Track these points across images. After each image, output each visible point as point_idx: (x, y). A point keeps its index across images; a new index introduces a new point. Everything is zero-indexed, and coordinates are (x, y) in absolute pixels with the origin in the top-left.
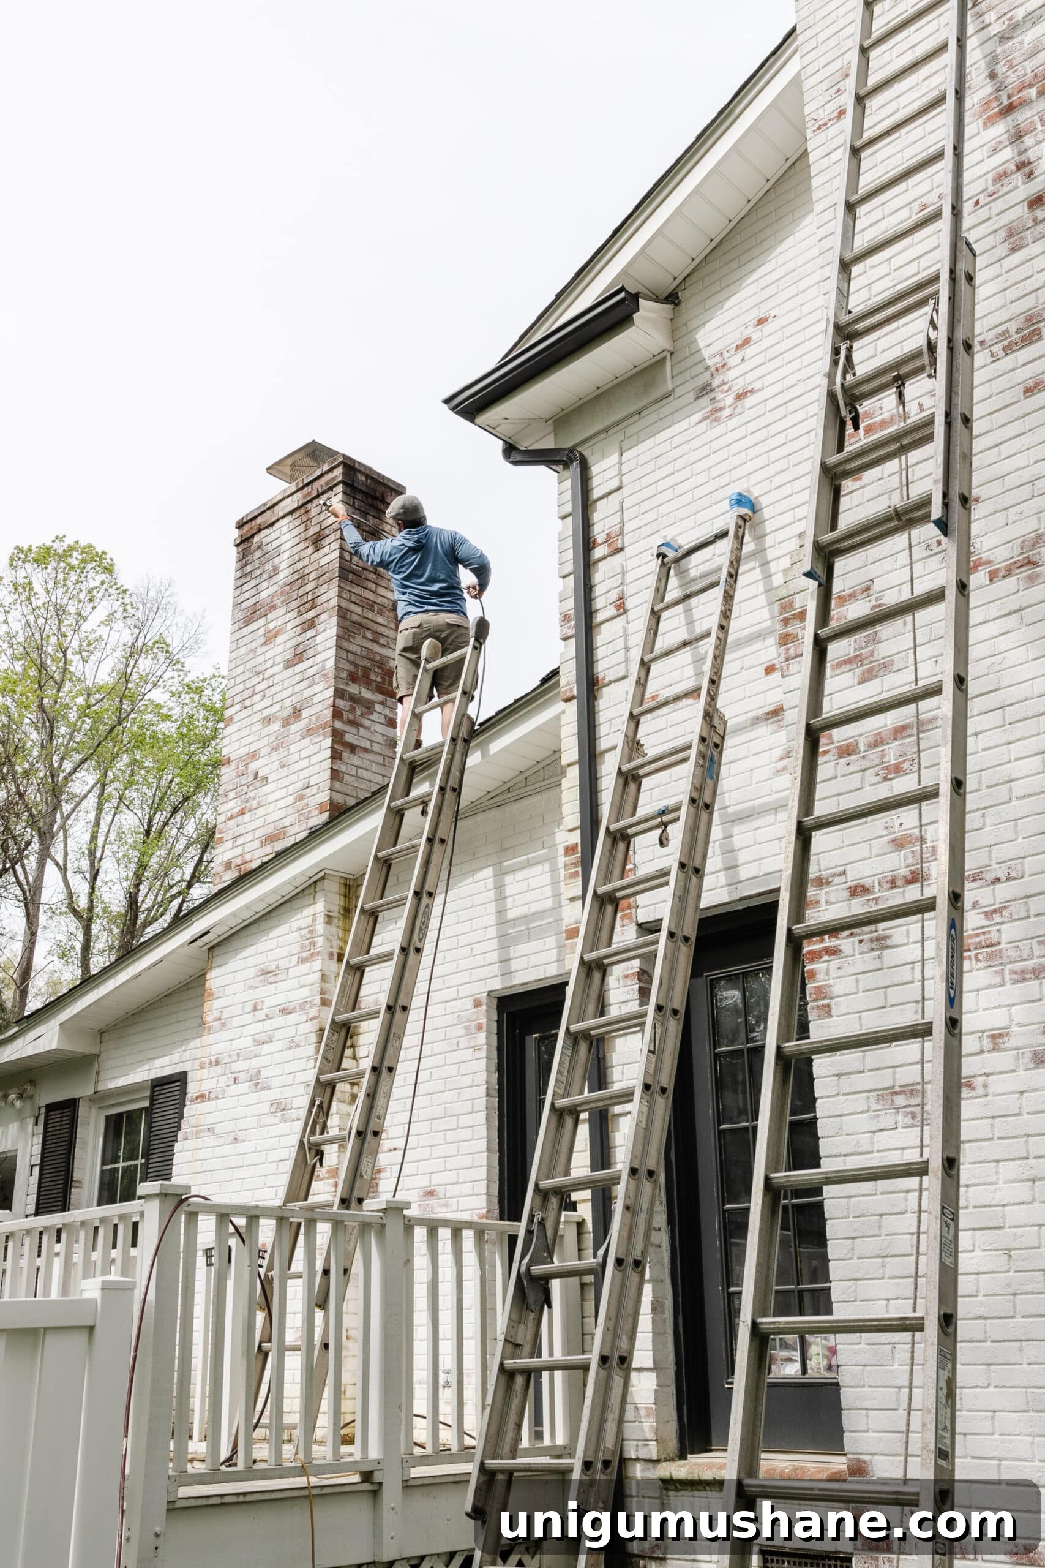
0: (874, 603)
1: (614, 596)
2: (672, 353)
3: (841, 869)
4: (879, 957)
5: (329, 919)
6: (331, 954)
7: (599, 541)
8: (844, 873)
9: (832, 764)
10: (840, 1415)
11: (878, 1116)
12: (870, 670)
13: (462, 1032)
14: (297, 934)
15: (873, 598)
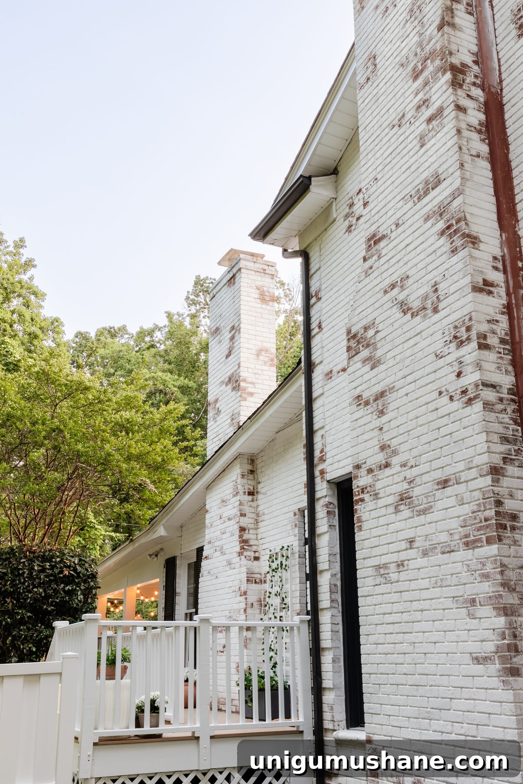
0: (376, 330)
1: (317, 322)
2: (336, 199)
3: (364, 461)
4: (376, 503)
5: (243, 476)
6: (245, 492)
7: (313, 295)
8: (365, 462)
9: (362, 410)
10: (364, 715)
11: (375, 579)
12: (374, 363)
13: (290, 528)
14: (232, 484)
15: (375, 328)
